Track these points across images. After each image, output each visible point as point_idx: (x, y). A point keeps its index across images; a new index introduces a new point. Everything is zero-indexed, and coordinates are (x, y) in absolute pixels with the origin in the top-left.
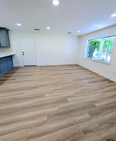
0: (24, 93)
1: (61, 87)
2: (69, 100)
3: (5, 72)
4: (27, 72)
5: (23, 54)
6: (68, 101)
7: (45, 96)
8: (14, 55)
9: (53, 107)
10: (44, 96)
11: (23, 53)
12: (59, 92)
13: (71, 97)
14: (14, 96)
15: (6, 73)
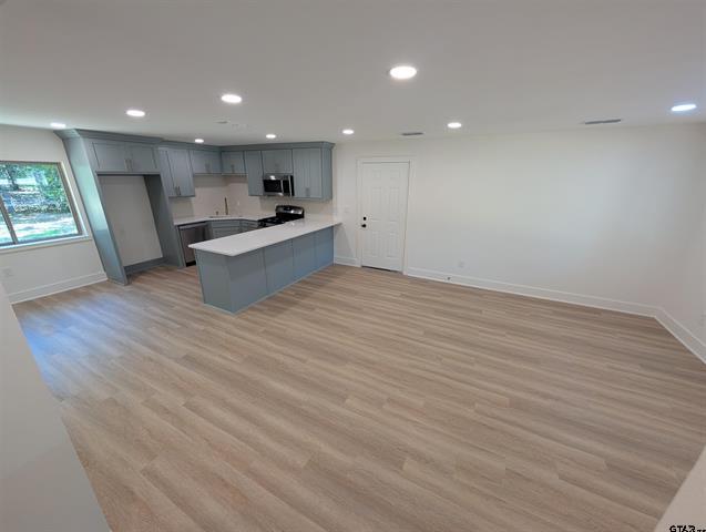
0: (304, 361)
1: (420, 403)
2: (409, 465)
3: (304, 278)
4: (355, 293)
5: (364, 226)
6: (401, 468)
7: (348, 401)
8: (339, 225)
9: (341, 450)
10: (344, 398)
11: (364, 222)
12: (396, 416)
13: (427, 462)
14: (281, 358)
15: (308, 280)
